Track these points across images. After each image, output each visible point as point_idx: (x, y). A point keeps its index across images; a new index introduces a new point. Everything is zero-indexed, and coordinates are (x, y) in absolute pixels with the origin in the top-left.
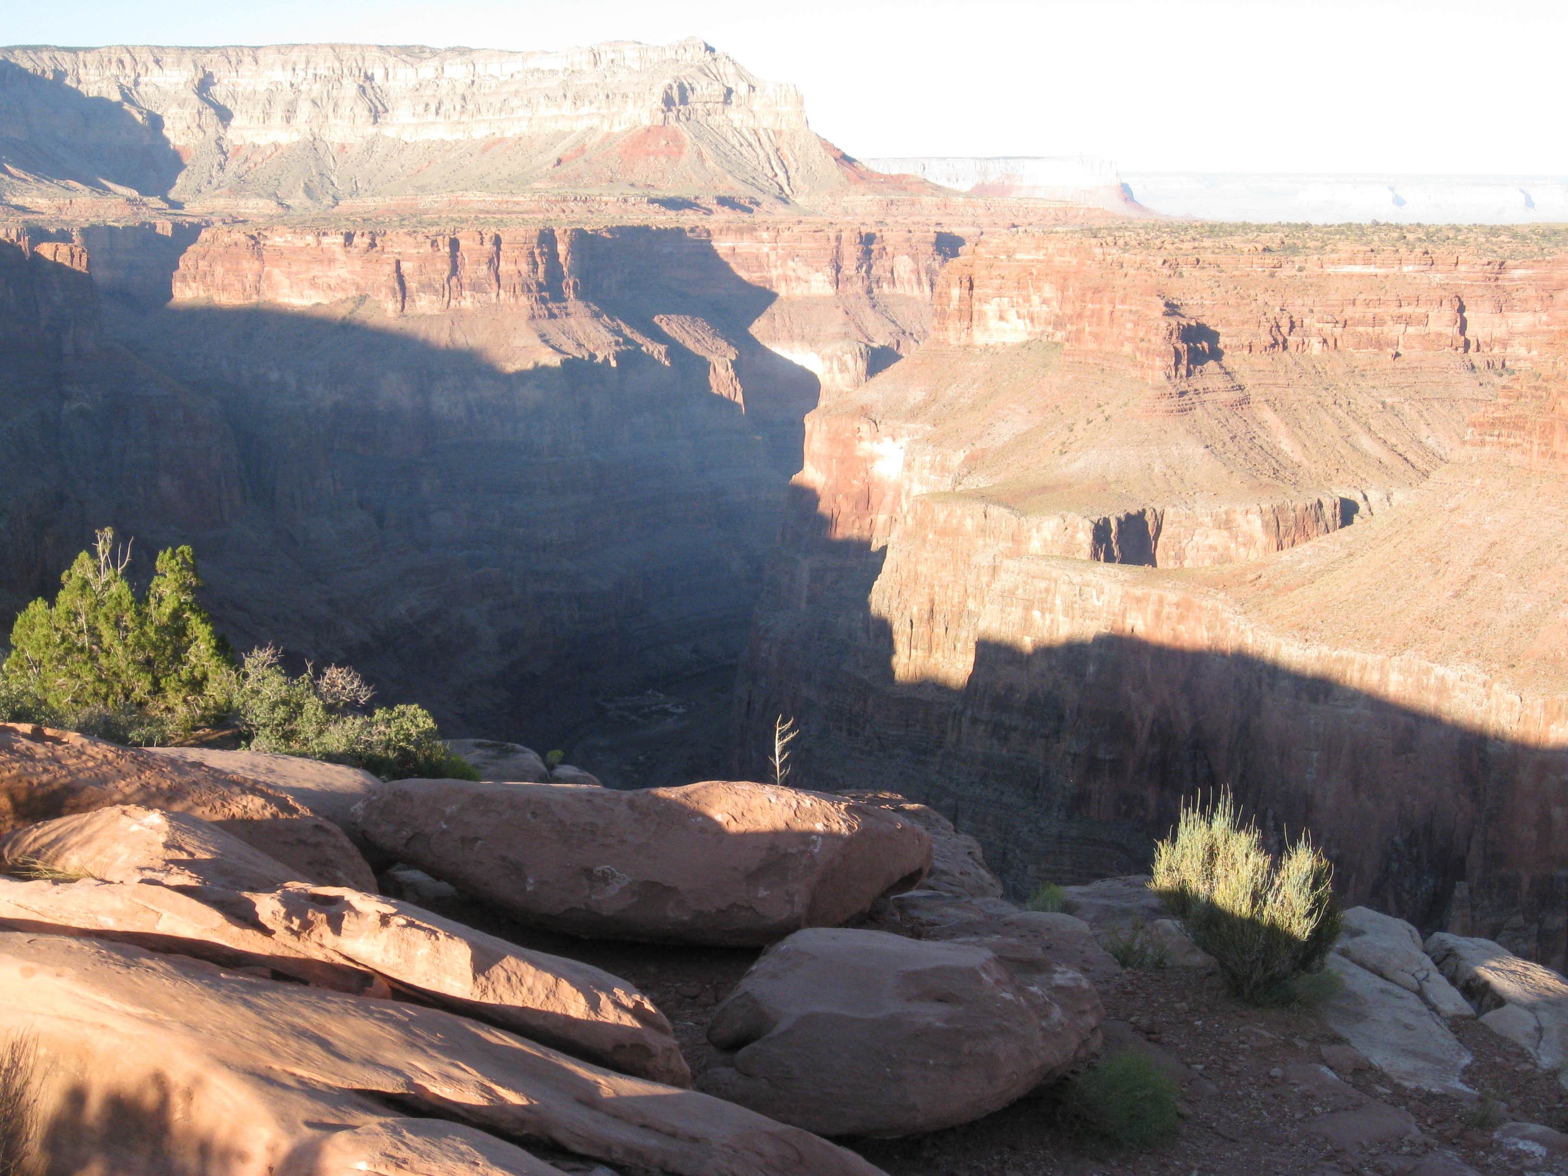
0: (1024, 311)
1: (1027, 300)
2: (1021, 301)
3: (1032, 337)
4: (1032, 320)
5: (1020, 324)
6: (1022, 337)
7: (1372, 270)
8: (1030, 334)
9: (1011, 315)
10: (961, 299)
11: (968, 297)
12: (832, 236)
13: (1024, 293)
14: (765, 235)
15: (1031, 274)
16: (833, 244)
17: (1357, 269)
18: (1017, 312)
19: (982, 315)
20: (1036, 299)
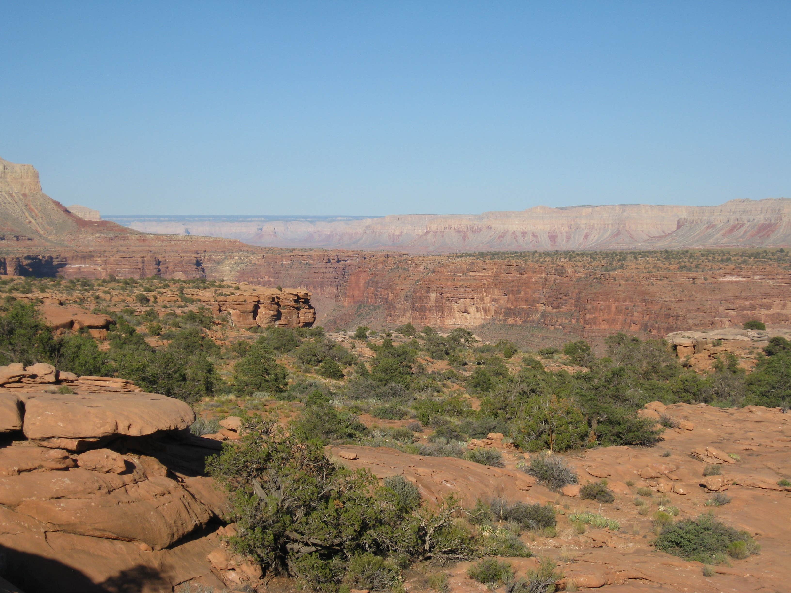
0: (480, 306)
1: (482, 300)
2: (478, 300)
3: (485, 322)
4: (485, 311)
5: (478, 314)
6: (480, 322)
7: (740, 279)
8: (484, 320)
9: (472, 309)
10: (437, 300)
11: (440, 298)
12: (140, 259)
13: (480, 295)
14: (99, 260)
15: (484, 284)
16: (141, 265)
17: (733, 279)
18: (477, 307)
19: (451, 309)
20: (487, 300)
